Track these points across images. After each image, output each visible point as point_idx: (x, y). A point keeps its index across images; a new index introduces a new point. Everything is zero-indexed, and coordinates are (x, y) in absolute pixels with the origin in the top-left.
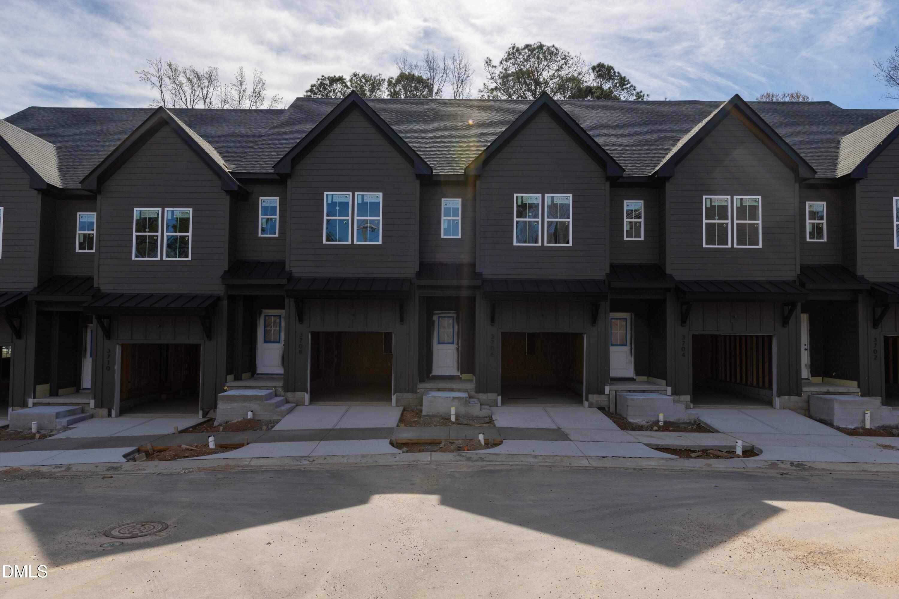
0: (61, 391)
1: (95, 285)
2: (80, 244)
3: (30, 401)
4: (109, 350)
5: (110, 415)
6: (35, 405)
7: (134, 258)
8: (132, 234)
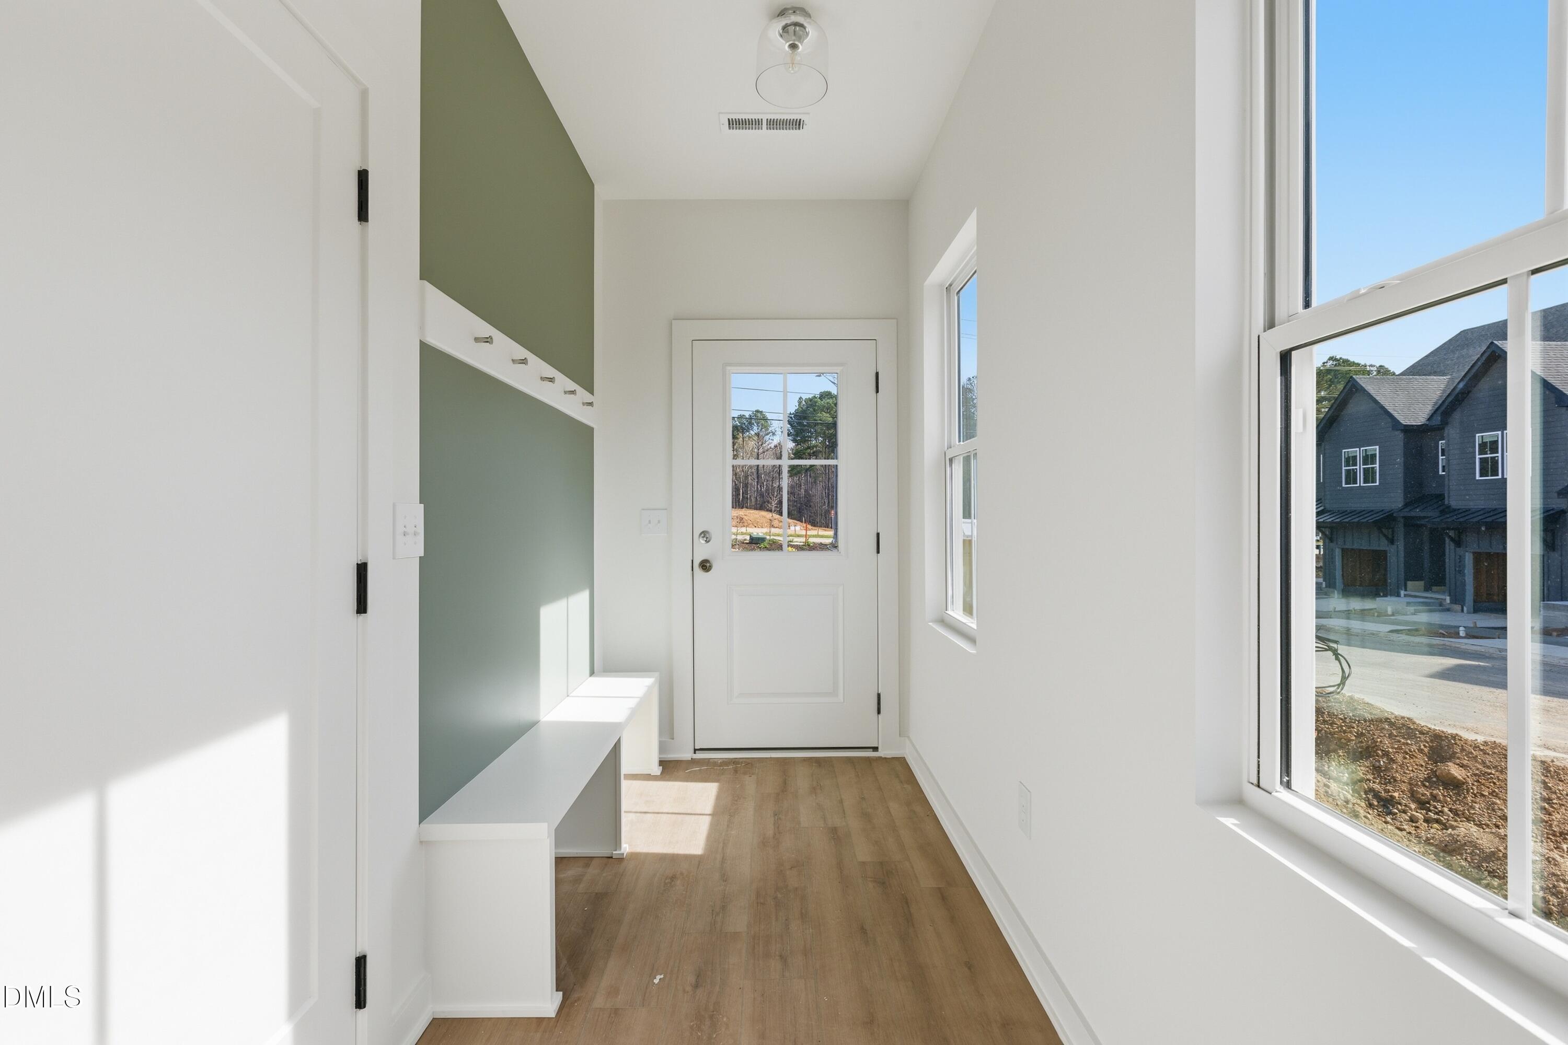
0: (1434, 588)
1: (1446, 502)
2: (1443, 467)
3: (1402, 593)
4: (1460, 556)
5: (1462, 611)
6: (1405, 596)
7: (1478, 478)
8: (1475, 458)
